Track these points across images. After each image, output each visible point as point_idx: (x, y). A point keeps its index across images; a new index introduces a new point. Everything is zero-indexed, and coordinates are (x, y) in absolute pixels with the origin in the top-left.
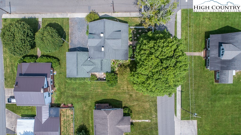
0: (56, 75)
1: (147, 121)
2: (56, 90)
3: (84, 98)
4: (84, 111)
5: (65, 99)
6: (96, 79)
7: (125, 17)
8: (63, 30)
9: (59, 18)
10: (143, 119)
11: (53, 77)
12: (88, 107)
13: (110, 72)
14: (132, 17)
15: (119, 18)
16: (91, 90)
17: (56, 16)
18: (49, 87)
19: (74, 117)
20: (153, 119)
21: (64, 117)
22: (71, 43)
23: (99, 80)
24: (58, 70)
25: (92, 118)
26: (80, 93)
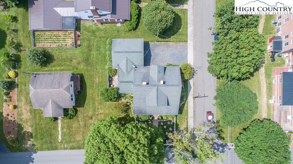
0: (116, 26)
1: (60, 138)
2: (97, 26)
3: (87, 60)
4: (71, 61)
5: (86, 36)
6: (110, 75)
7: (187, 111)
8: (173, 35)
9: (187, 31)
10: (62, 133)
11: (113, 22)
12: (76, 65)
13: (119, 92)
14: (188, 119)
15: (187, 104)
16: (97, 69)
17: (190, 27)
18: (100, 17)
19: (64, 48)
20: (62, 145)
21: (63, 35)
22: (156, 44)
23: (109, 79)
24: (122, 29)
25: (63, 70)
26: (94, 55)
